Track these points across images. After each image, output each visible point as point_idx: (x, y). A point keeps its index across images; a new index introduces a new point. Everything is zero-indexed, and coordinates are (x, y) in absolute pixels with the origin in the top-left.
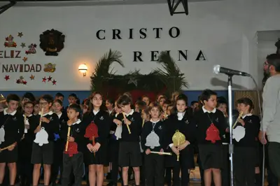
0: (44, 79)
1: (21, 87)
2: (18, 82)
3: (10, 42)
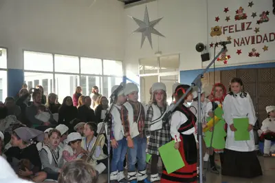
1: (253, 60)
2: (251, 55)
3: (241, 15)
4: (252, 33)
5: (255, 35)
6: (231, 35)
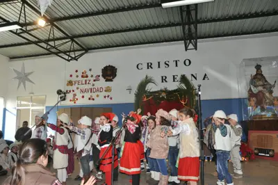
0: (105, 97)
1: (91, 102)
2: (89, 99)
3: (85, 75)
4: (90, 86)
5: (92, 87)
6: (79, 86)
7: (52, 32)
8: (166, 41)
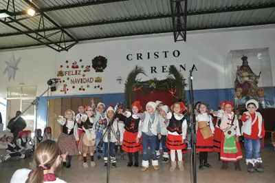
0: (95, 87)
2: (80, 89)
3: (75, 65)
4: (81, 77)
6: (70, 77)
7: (42, 22)
8: (156, 32)
